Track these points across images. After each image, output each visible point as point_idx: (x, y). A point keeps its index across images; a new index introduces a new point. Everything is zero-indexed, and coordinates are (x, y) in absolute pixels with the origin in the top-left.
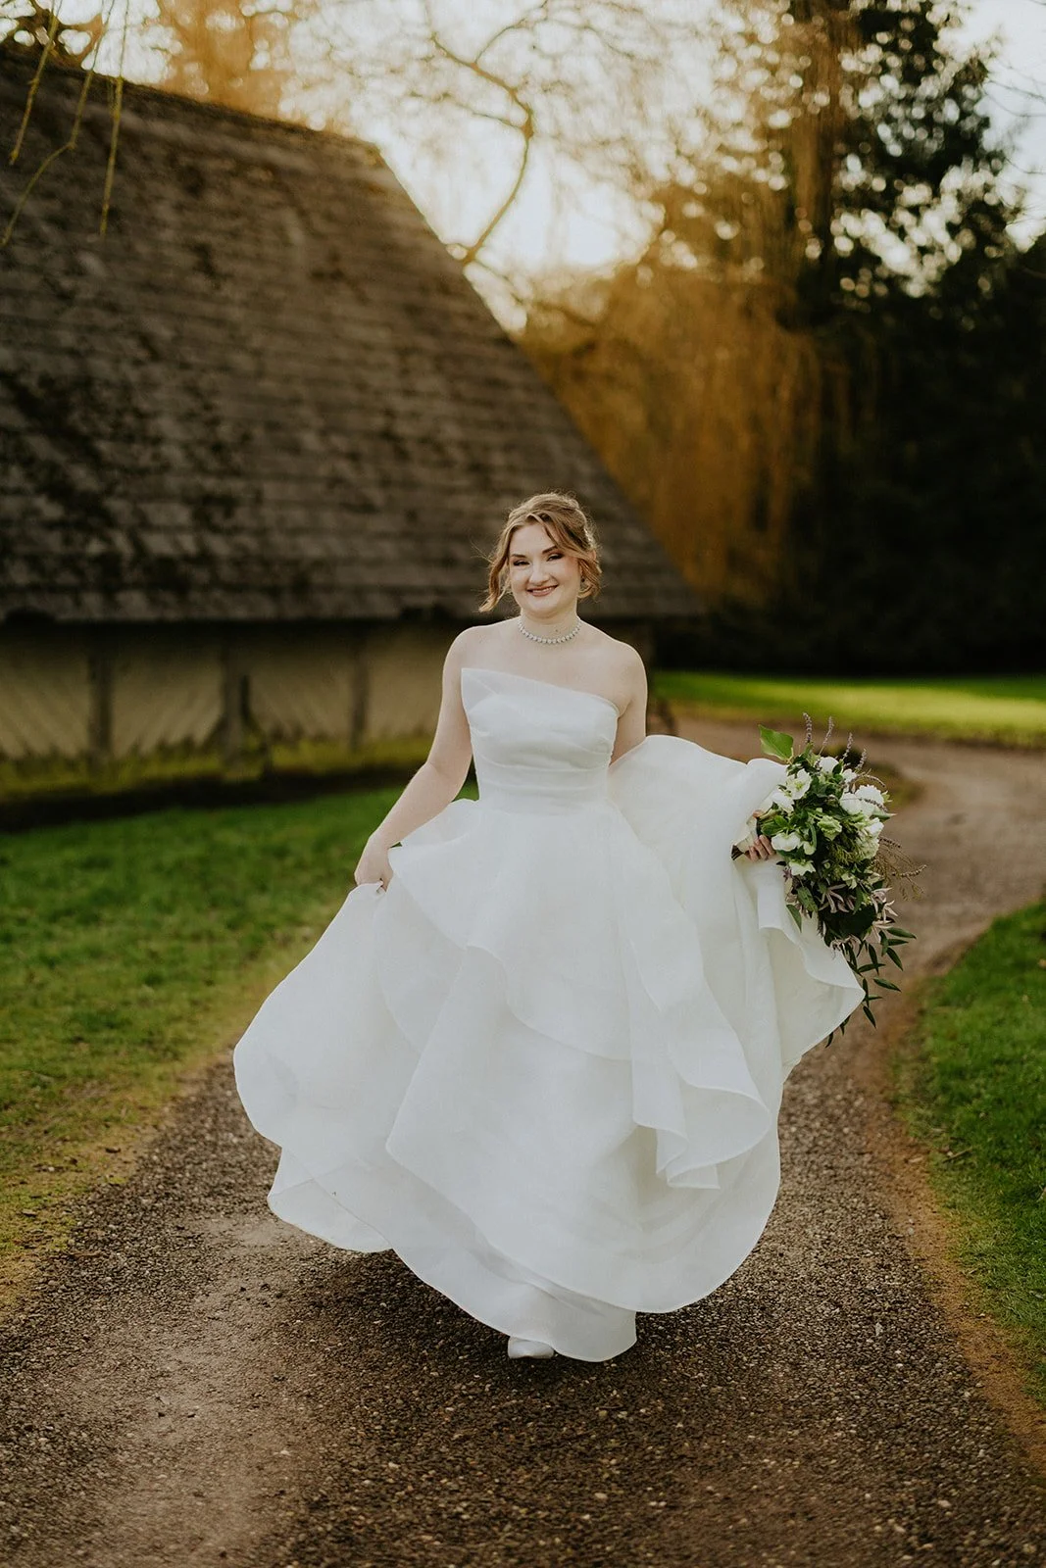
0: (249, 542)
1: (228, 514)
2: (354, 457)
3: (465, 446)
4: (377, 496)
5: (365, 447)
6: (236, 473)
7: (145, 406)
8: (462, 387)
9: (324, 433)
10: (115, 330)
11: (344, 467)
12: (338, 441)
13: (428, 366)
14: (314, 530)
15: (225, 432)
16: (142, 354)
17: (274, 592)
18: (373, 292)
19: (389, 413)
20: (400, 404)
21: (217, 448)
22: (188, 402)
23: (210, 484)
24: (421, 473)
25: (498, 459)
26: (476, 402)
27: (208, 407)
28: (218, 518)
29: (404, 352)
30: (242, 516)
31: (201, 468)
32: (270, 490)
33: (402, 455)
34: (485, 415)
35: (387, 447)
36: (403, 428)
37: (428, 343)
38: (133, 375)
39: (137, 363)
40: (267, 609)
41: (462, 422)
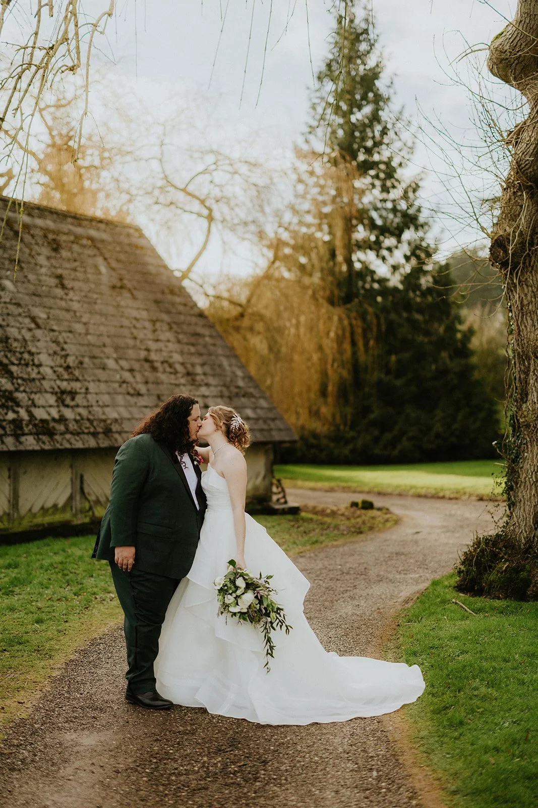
0: (84, 412)
1: (73, 399)
2: (131, 370)
3: (183, 364)
4: (143, 389)
5: (137, 366)
6: (77, 380)
7: (34, 350)
8: (181, 336)
9: (116, 360)
10: (20, 315)
11: (127, 376)
12: (123, 363)
13: (165, 327)
14: (114, 405)
15: (71, 361)
16: (33, 326)
17: (95, 435)
18: (139, 294)
19: (148, 350)
20: (152, 345)
21: (68, 368)
22: (54, 347)
23: (64, 385)
24: (163, 377)
25: (199, 370)
26: (187, 344)
27: (63, 349)
28: (68, 401)
29: (154, 322)
30: (79, 399)
31: (60, 378)
32: (92, 387)
33: (154, 369)
34: (193, 349)
35: (147, 365)
36: (153, 356)
37: (165, 317)
38: (28, 336)
39: (30, 330)
40: (92, 443)
41: (182, 353)
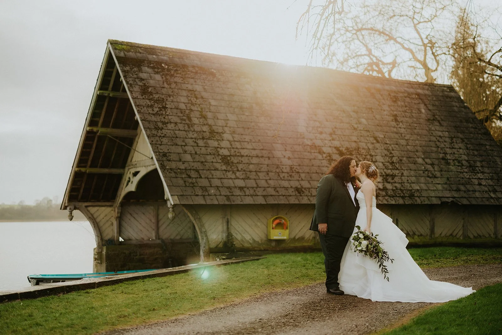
0: (398, 186)
1: (393, 179)
2: (432, 165)
3: (467, 161)
4: (438, 174)
5: (436, 162)
6: (397, 169)
7: (373, 154)
8: (468, 146)
9: (423, 159)
10: (368, 136)
11: (429, 167)
12: (428, 161)
13: (460, 140)
14: (418, 183)
15: (394, 159)
16: (375, 141)
17: (403, 197)
18: (445, 124)
19: (445, 153)
20: (448, 151)
21: (392, 163)
22: (386, 152)
23: (389, 172)
24: (452, 168)
25: (478, 164)
26: (473, 150)
27: (391, 153)
28: (390, 180)
29: (452, 138)
30: (396, 179)
31: (387, 168)
32: (406, 173)
33: (448, 164)
34: (476, 153)
35: (443, 162)
36: (448, 157)
37: (460, 135)
38: (371, 147)
39: (373, 144)
40: (401, 202)
41: (468, 155)
